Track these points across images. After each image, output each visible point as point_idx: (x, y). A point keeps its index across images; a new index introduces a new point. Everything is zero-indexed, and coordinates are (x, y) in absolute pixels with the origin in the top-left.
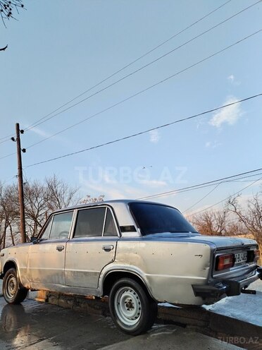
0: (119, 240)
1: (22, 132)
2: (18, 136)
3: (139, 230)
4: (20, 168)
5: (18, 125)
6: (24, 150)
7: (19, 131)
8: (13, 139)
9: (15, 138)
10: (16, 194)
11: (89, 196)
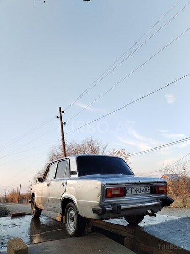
0: (69, 179)
1: (63, 112)
2: (61, 115)
3: (77, 173)
4: (63, 135)
5: (60, 108)
6: (65, 124)
7: (61, 112)
8: (58, 117)
9: (59, 117)
10: (61, 152)
11: (114, 150)
